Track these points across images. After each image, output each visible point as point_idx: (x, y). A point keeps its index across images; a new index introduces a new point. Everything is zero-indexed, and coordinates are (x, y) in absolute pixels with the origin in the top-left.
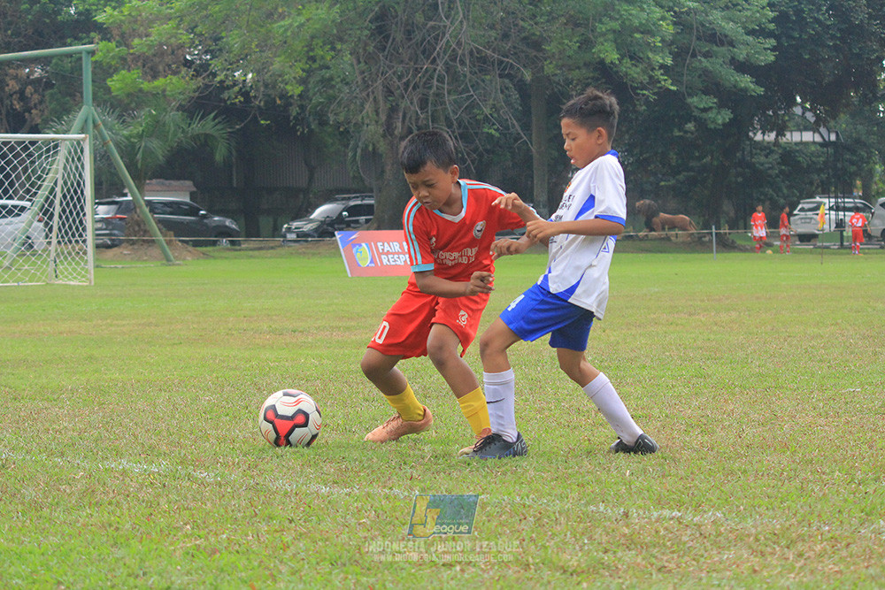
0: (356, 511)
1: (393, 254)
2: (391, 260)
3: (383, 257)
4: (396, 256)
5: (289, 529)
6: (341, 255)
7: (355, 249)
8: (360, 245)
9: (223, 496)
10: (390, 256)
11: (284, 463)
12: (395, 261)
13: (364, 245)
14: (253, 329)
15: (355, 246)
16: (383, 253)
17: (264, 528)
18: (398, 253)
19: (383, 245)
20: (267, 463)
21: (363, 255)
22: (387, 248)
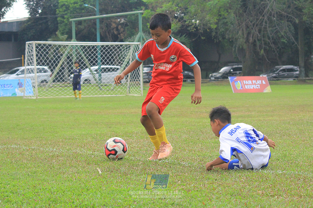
0: (239, 176)
1: (249, 85)
2: (248, 87)
3: (246, 86)
4: (250, 86)
5: (215, 183)
6: (230, 85)
7: (235, 83)
8: (237, 82)
9: (192, 171)
10: (248, 86)
11: (212, 159)
12: (250, 87)
13: (239, 82)
14: (199, 112)
15: (235, 82)
16: (246, 84)
17: (206, 182)
18: (251, 85)
19: (246, 82)
20: (207, 159)
21: (239, 85)
22: (247, 83)
